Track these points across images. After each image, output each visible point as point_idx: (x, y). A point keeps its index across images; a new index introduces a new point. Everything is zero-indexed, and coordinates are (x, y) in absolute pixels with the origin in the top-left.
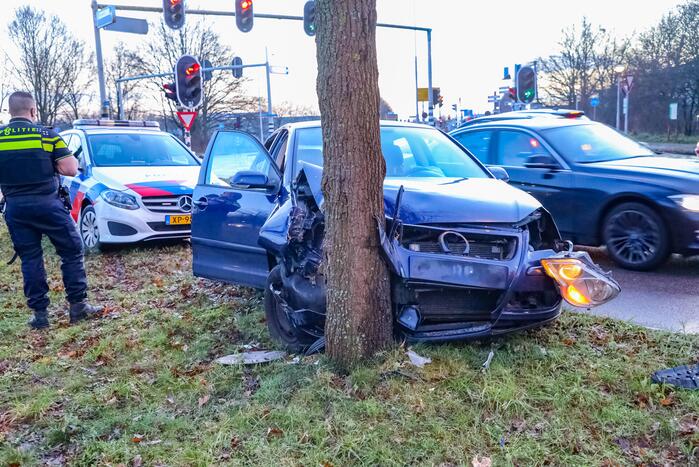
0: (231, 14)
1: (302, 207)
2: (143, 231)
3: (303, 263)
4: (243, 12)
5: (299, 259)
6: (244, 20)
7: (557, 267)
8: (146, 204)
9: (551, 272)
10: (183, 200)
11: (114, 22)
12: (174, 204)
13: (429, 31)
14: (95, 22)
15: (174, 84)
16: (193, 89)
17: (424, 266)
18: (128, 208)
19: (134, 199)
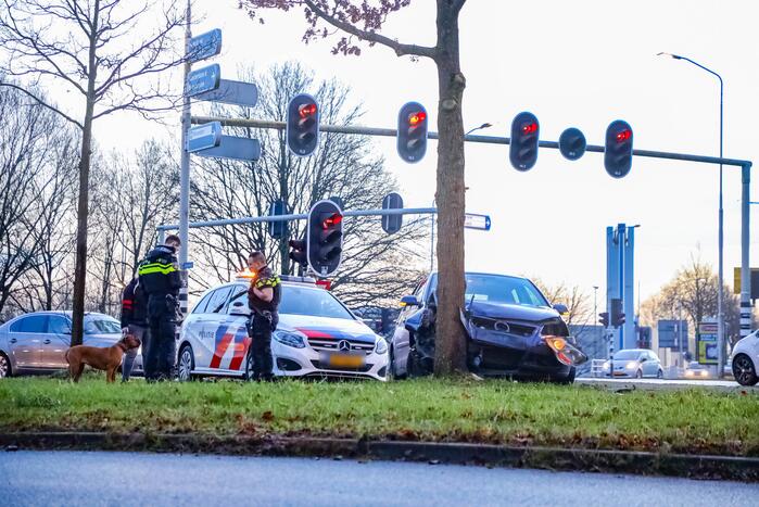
0: (391, 133)
1: (430, 311)
2: (306, 367)
3: (428, 340)
4: (411, 129)
5: (426, 337)
6: (411, 143)
7: (553, 342)
8: (311, 344)
9: (550, 344)
10: (342, 344)
11: (217, 145)
12: (334, 346)
13: (746, 166)
14: (184, 142)
15: (304, 242)
16: (330, 248)
17: (485, 334)
18: (296, 347)
19: (300, 340)
